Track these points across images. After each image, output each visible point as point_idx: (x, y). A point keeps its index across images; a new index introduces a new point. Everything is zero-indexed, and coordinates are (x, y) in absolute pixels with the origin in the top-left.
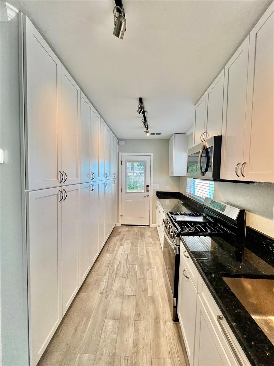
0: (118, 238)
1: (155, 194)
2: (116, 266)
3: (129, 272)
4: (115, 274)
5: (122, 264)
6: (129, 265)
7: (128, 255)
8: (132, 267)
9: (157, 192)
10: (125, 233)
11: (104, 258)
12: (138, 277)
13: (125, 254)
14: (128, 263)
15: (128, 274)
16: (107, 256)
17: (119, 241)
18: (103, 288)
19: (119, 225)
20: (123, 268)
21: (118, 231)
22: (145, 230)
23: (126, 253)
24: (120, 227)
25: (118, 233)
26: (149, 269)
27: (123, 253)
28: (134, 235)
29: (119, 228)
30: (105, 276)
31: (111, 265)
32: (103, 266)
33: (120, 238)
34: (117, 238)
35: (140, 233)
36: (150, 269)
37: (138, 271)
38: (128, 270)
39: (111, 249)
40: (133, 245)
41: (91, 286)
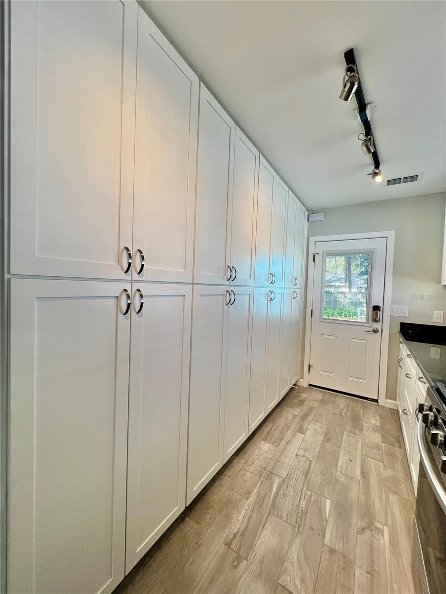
0: (297, 411)
1: (397, 328)
2: (276, 482)
3: (306, 513)
4: (270, 504)
5: (292, 483)
6: (309, 493)
7: (311, 461)
8: (316, 501)
9: (402, 324)
10: (315, 405)
11: (256, 451)
12: (327, 541)
13: (304, 456)
14: (308, 485)
15: (301, 519)
16: (263, 448)
17: (296, 421)
18: (235, 531)
19: (304, 383)
20: (293, 492)
21: (299, 396)
22: (365, 408)
23: (307, 454)
24: (305, 388)
25: (301, 400)
26: (363, 529)
27: (301, 453)
28: (335, 414)
29: (302, 390)
30: (247, 499)
31: (267, 474)
32: (251, 470)
33: (301, 413)
34: (293, 413)
35: (349, 414)
36: (368, 533)
37: (331, 521)
38: (303, 504)
39: (276, 434)
40: (329, 440)
41: (211, 512)
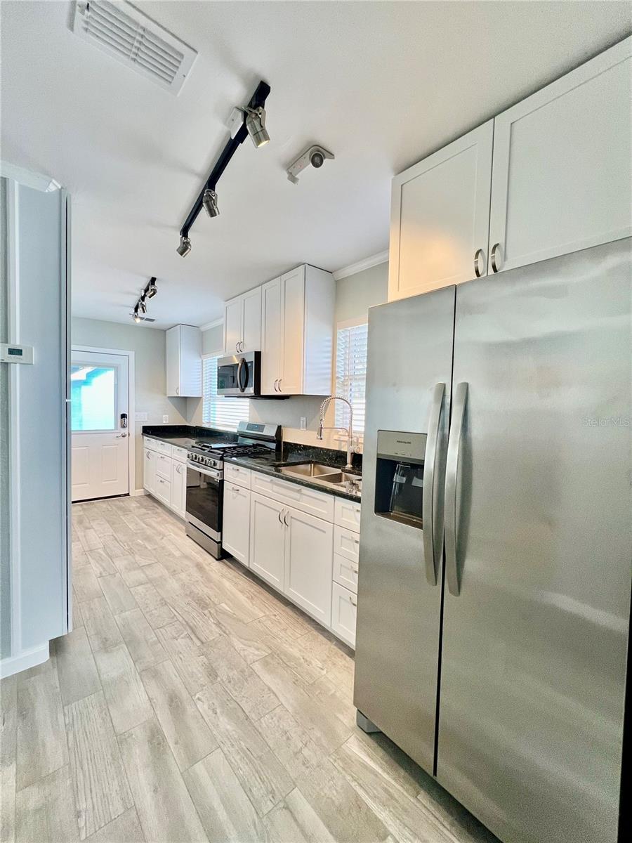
1: (140, 430)
9: (143, 427)
22: (122, 502)
